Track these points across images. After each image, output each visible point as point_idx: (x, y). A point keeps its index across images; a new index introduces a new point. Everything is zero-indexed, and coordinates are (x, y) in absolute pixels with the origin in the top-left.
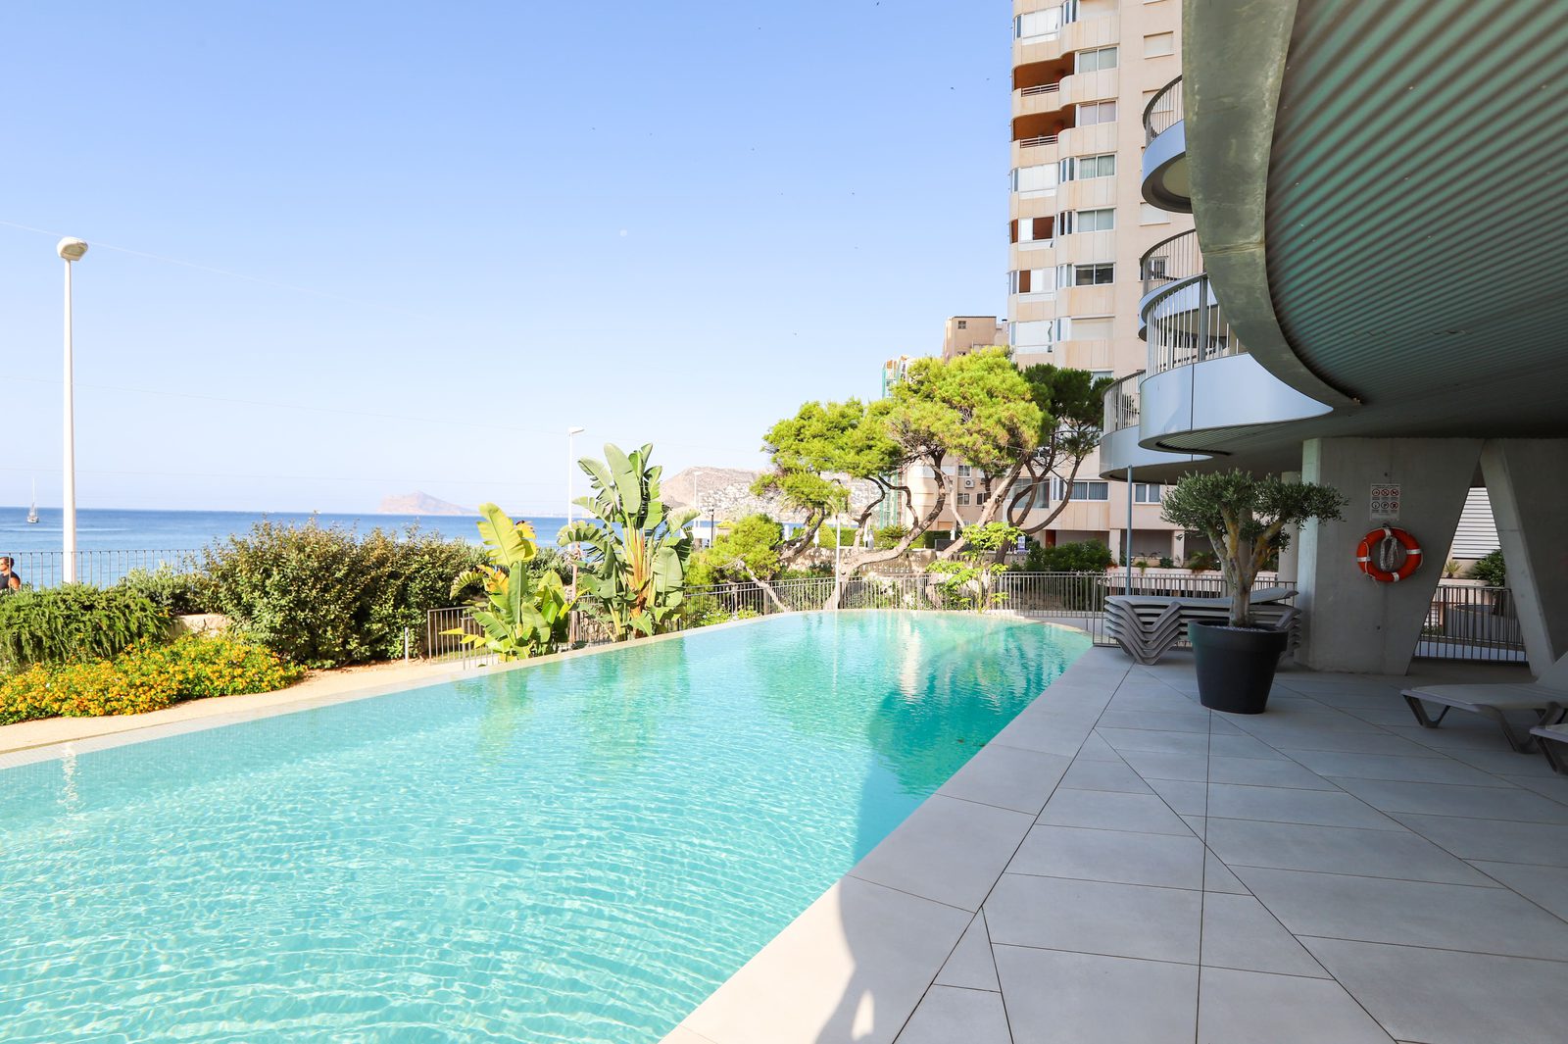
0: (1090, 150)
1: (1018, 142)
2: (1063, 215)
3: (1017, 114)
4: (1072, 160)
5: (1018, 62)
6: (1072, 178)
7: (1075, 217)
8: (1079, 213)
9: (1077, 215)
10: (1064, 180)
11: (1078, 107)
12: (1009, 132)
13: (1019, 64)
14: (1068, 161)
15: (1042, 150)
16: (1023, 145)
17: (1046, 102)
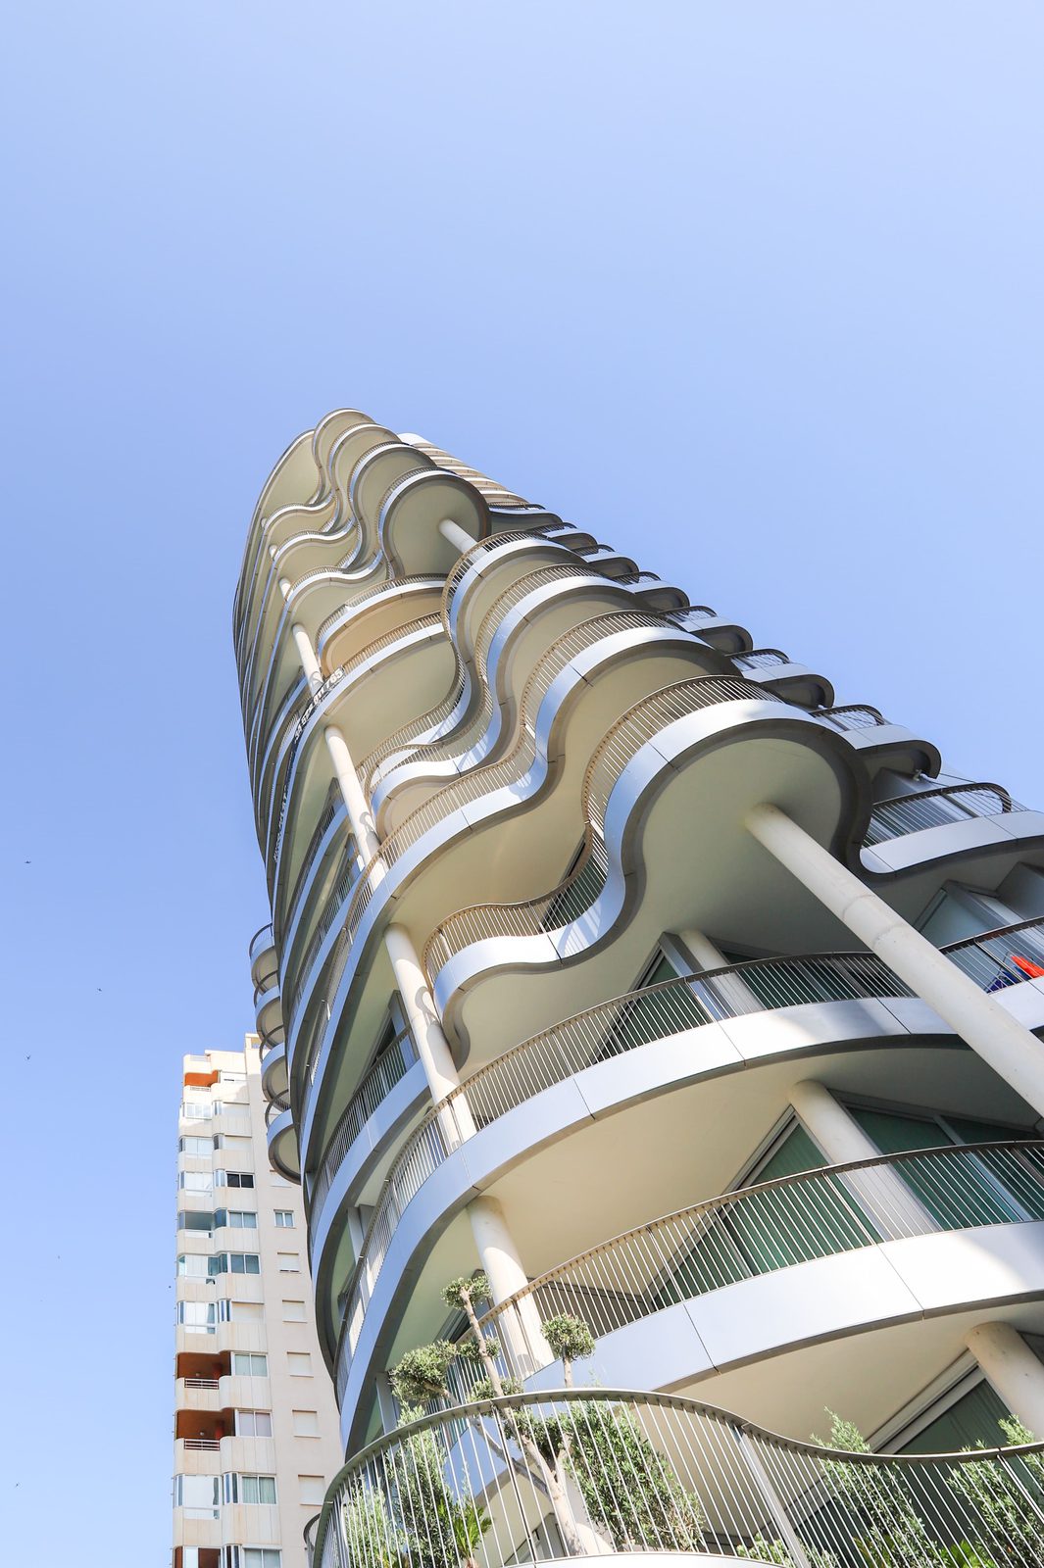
0: (251, 1468)
1: (182, 1440)
2: (229, 1548)
3: (182, 1407)
4: (234, 1476)
5: (182, 1350)
6: (236, 1501)
7: (242, 1553)
8: (246, 1550)
9: (243, 1551)
10: (228, 1502)
11: (236, 1412)
12: (171, 1424)
13: (182, 1351)
14: (231, 1475)
15: (203, 1457)
16: (188, 1446)
17: (207, 1400)
